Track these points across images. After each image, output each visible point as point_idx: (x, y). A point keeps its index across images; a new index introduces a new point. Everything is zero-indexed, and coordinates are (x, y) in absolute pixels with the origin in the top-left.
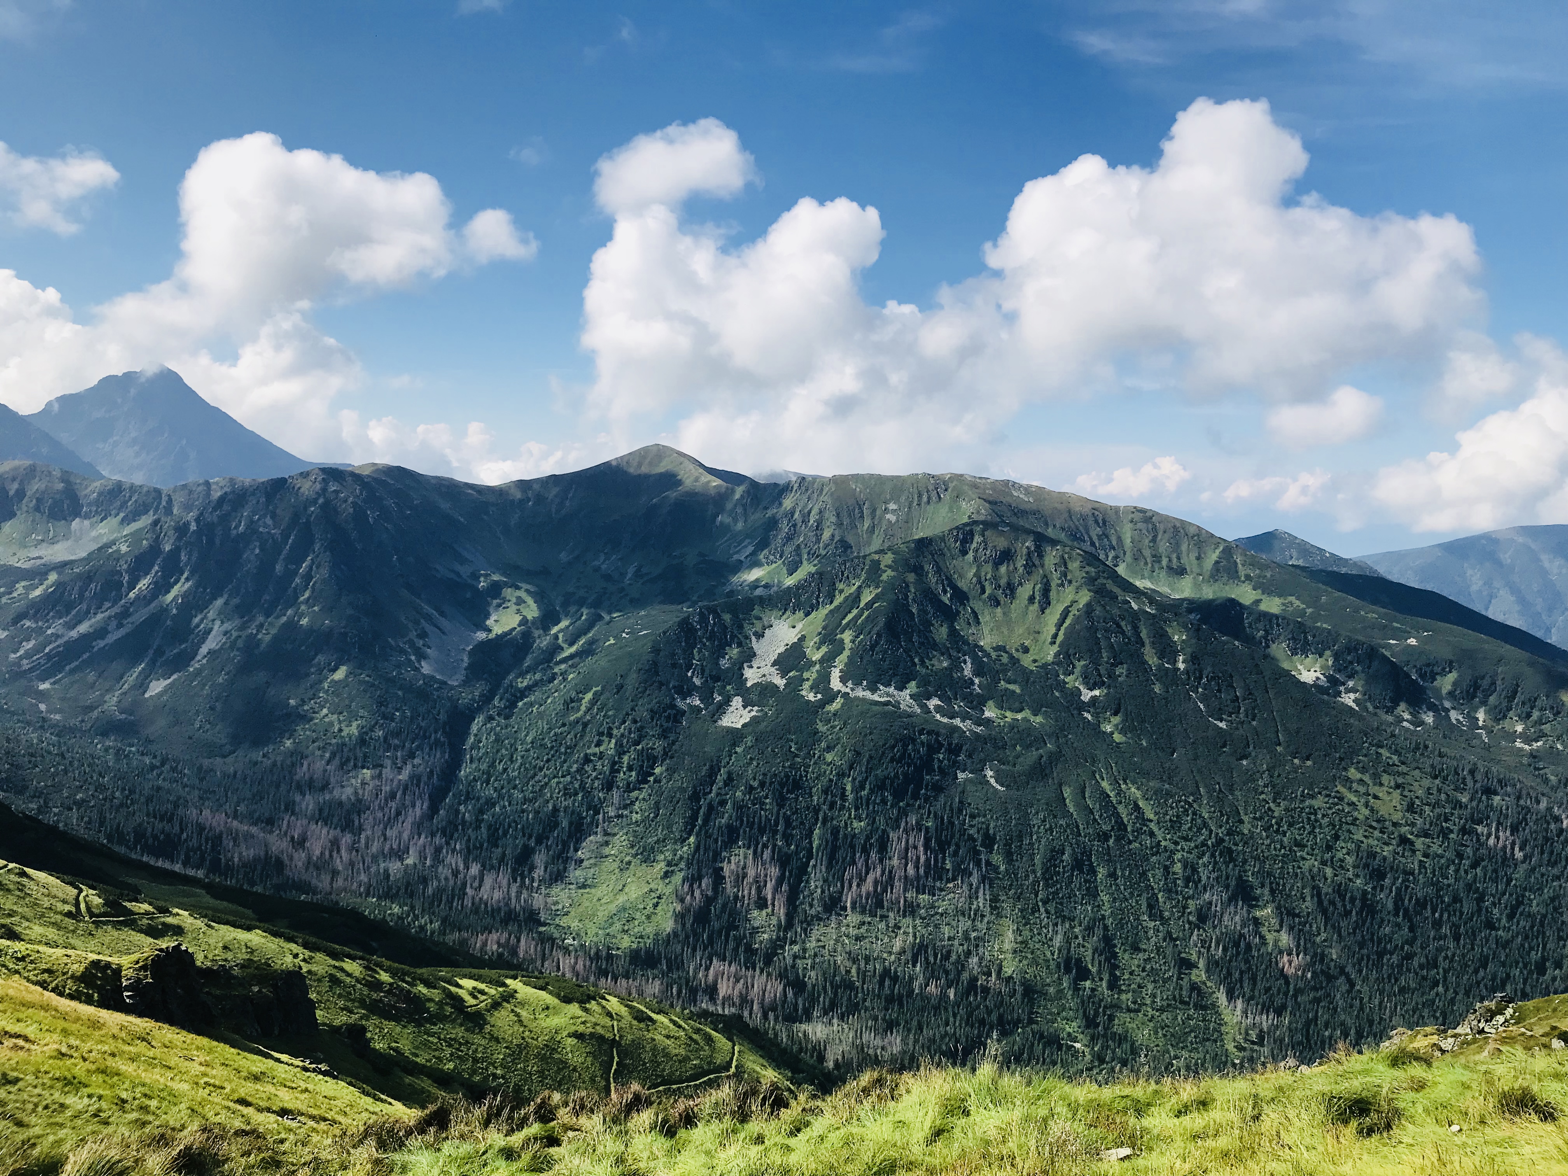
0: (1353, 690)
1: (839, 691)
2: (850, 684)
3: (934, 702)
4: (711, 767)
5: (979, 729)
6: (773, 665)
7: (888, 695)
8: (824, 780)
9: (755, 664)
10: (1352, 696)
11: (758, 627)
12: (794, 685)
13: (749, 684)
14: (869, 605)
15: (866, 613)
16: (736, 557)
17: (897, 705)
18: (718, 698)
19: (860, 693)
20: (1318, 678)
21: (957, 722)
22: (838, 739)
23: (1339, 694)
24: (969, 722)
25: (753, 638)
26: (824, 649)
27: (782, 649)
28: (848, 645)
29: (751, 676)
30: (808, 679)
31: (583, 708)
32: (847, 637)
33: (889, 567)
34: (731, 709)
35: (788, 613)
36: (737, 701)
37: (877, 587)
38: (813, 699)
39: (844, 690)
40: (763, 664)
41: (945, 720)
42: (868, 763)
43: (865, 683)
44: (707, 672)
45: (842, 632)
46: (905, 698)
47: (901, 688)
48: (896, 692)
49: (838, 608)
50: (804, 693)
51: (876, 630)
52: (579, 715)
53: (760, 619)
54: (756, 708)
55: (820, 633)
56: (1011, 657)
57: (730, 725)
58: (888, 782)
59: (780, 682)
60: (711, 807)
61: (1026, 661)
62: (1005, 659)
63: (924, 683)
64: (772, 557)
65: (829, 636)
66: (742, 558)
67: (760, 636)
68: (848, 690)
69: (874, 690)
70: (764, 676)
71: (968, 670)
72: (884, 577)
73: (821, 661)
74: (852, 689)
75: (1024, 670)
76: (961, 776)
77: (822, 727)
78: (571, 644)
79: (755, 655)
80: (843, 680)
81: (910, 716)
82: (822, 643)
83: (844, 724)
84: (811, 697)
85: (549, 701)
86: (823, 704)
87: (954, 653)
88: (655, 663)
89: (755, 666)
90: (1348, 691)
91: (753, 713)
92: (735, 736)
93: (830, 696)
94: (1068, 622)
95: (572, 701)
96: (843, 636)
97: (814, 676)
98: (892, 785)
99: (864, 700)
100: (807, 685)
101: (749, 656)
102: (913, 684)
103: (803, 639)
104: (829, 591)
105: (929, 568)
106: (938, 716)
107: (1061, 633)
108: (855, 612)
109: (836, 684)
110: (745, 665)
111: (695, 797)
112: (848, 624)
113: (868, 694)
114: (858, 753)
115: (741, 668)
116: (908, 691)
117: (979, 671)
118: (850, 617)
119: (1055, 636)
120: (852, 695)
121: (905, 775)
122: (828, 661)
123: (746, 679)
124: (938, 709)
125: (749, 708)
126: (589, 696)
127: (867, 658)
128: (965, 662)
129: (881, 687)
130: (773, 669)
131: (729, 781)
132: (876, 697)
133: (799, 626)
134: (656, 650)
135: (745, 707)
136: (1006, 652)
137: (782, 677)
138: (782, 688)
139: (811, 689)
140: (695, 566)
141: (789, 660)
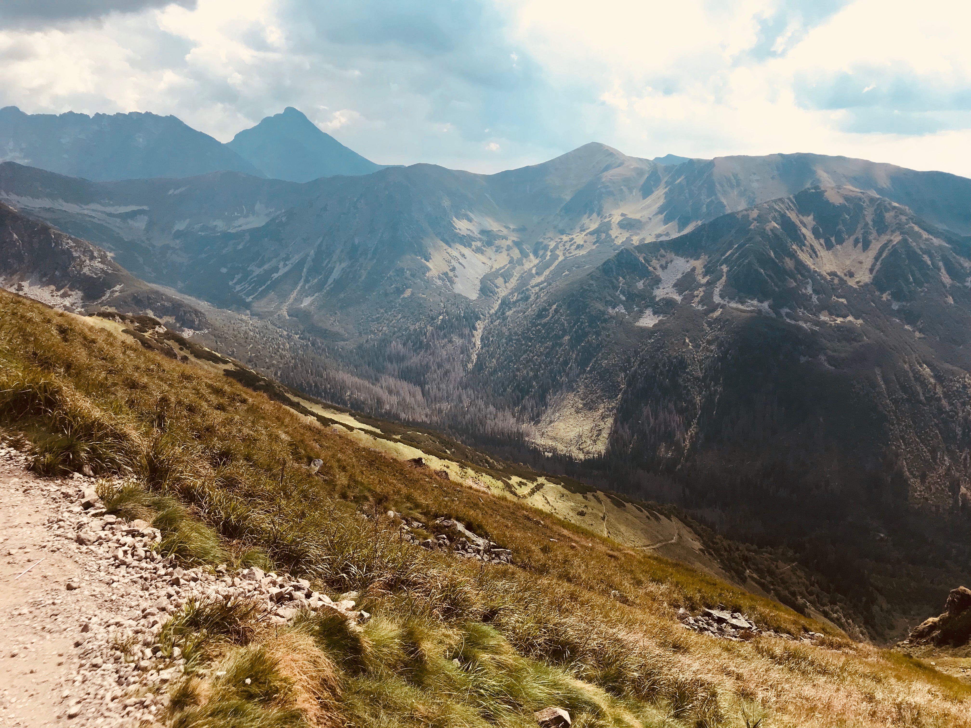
1: (719, 304)
2: (727, 299)
3: (785, 311)
4: (634, 352)
5: (817, 328)
6: (674, 287)
7: (753, 306)
11: (663, 262)
12: (688, 299)
13: (657, 299)
15: (737, 253)
16: (647, 216)
18: (637, 309)
19: (733, 305)
21: (801, 323)
22: (719, 335)
24: (808, 324)
25: (660, 270)
26: (709, 277)
27: (679, 276)
28: (725, 274)
29: (659, 294)
30: (697, 296)
31: (551, 315)
32: (725, 267)
33: (755, 219)
34: (645, 315)
36: (649, 311)
39: (722, 302)
40: (666, 286)
41: (793, 322)
43: (737, 298)
44: (629, 291)
45: (722, 264)
46: (765, 308)
48: (759, 304)
50: (695, 305)
53: (665, 256)
54: (662, 315)
55: (705, 267)
56: (841, 279)
57: (645, 325)
59: (678, 298)
61: (852, 283)
62: (836, 281)
63: (778, 298)
65: (712, 268)
67: (664, 268)
68: (725, 303)
69: (743, 303)
70: (667, 293)
71: (809, 288)
72: (752, 227)
73: (708, 283)
74: (728, 302)
75: (850, 288)
77: (707, 327)
78: (541, 275)
79: (661, 280)
80: (722, 296)
81: (769, 319)
82: (707, 272)
83: (723, 325)
84: (700, 308)
86: (707, 312)
87: (799, 277)
88: (596, 286)
89: (661, 287)
91: (659, 319)
92: (648, 332)
93: (713, 307)
94: (884, 255)
95: (544, 309)
96: (722, 267)
97: (702, 293)
99: (736, 309)
100: (697, 300)
101: (658, 281)
102: (770, 298)
103: (693, 270)
106: (788, 320)
107: (878, 264)
108: (731, 250)
109: (717, 299)
110: (654, 287)
111: (624, 369)
112: (725, 260)
113: (739, 306)
115: (651, 289)
116: (767, 303)
117: (817, 290)
118: (726, 255)
119: (874, 265)
120: (728, 306)
122: (711, 284)
123: (655, 296)
124: (788, 315)
125: (657, 315)
126: (554, 307)
128: (807, 284)
129: (748, 301)
132: (744, 307)
133: (692, 261)
135: (654, 314)
136: (837, 276)
137: (680, 295)
138: (679, 302)
139: (699, 302)
140: (619, 223)
141: (685, 283)
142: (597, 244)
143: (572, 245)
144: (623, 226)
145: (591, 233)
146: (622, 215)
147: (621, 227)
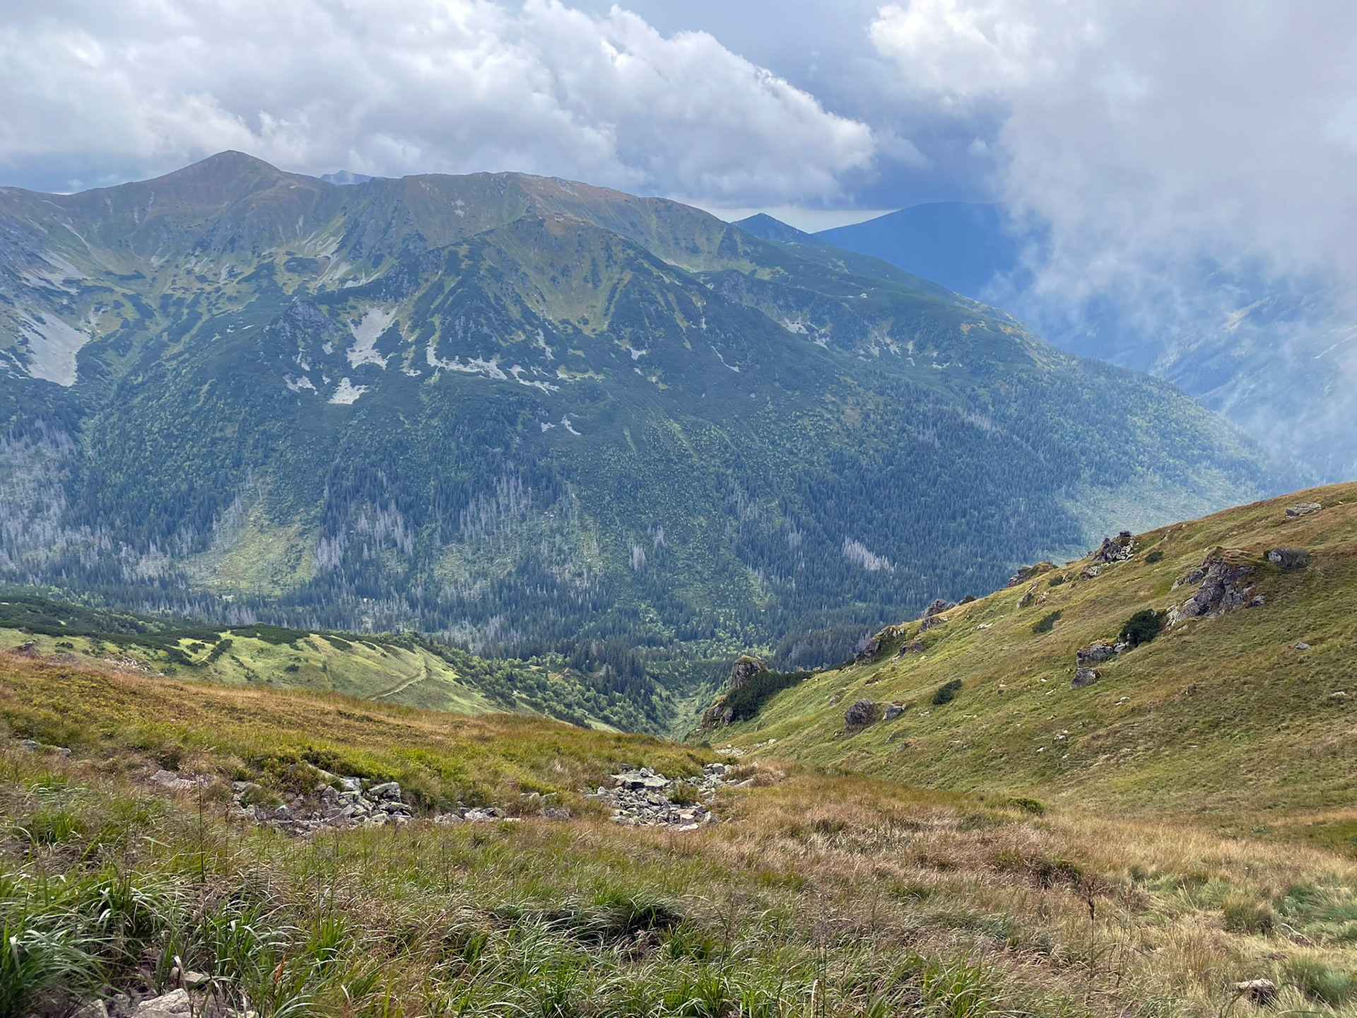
0: (824, 336)
1: (436, 367)
2: (444, 360)
3: (516, 370)
5: (554, 389)
6: (373, 348)
7: (478, 367)
9: (357, 348)
10: (824, 340)
11: (355, 316)
12: (395, 364)
13: (354, 366)
14: (452, 292)
15: (451, 299)
16: (323, 254)
17: (487, 374)
18: (328, 380)
20: (800, 329)
21: (537, 384)
22: (441, 406)
23: (814, 339)
24: (546, 384)
25: (352, 326)
26: (417, 332)
27: (380, 334)
28: (438, 326)
29: (356, 359)
30: (407, 359)
32: (437, 320)
33: (466, 256)
34: (340, 389)
35: (381, 301)
36: (345, 382)
37: (458, 275)
38: (413, 375)
39: (440, 365)
40: (364, 348)
41: (527, 383)
43: (457, 358)
44: (314, 358)
45: (432, 316)
46: (492, 368)
47: (487, 360)
48: (485, 364)
49: (425, 295)
50: (405, 370)
51: (461, 312)
52: (199, 405)
53: (356, 308)
54: (363, 386)
55: (412, 318)
56: (575, 328)
57: (341, 402)
59: (383, 363)
61: (587, 331)
62: (570, 331)
63: (506, 355)
64: (356, 252)
65: (421, 320)
66: (329, 256)
67: (357, 323)
68: (443, 365)
69: (465, 363)
70: (367, 358)
71: (541, 340)
72: (463, 266)
73: (417, 342)
74: (447, 364)
75: (586, 337)
76: (545, 427)
77: (424, 398)
79: (355, 340)
80: (438, 357)
81: (499, 381)
82: (414, 327)
83: (444, 394)
84: (412, 373)
85: (168, 394)
86: (421, 379)
87: (528, 328)
89: (357, 350)
90: (821, 336)
91: (362, 391)
92: (347, 411)
93: (429, 372)
94: (617, 296)
95: (191, 393)
96: (433, 319)
97: (412, 355)
99: (459, 372)
100: (406, 363)
101: (350, 342)
102: (498, 355)
103: (397, 324)
104: (415, 279)
106: (520, 381)
107: (612, 307)
108: (441, 298)
109: (432, 361)
110: (348, 350)
112: (436, 309)
113: (461, 367)
114: (459, 417)
115: (345, 353)
116: (493, 362)
117: (550, 341)
118: (437, 301)
119: (608, 309)
120: (447, 369)
122: (422, 342)
123: (351, 362)
124: (521, 375)
125: (357, 387)
126: (206, 387)
127: (456, 337)
128: (538, 334)
129: (471, 360)
130: (374, 352)
132: (468, 369)
133: (393, 312)
135: (353, 386)
136: (571, 324)
137: (383, 358)
138: (384, 367)
139: (410, 367)
140: (285, 264)
141: (387, 343)
142: (257, 295)
143: (219, 297)
144: (291, 270)
145: (247, 279)
146: (288, 253)
147: (289, 270)
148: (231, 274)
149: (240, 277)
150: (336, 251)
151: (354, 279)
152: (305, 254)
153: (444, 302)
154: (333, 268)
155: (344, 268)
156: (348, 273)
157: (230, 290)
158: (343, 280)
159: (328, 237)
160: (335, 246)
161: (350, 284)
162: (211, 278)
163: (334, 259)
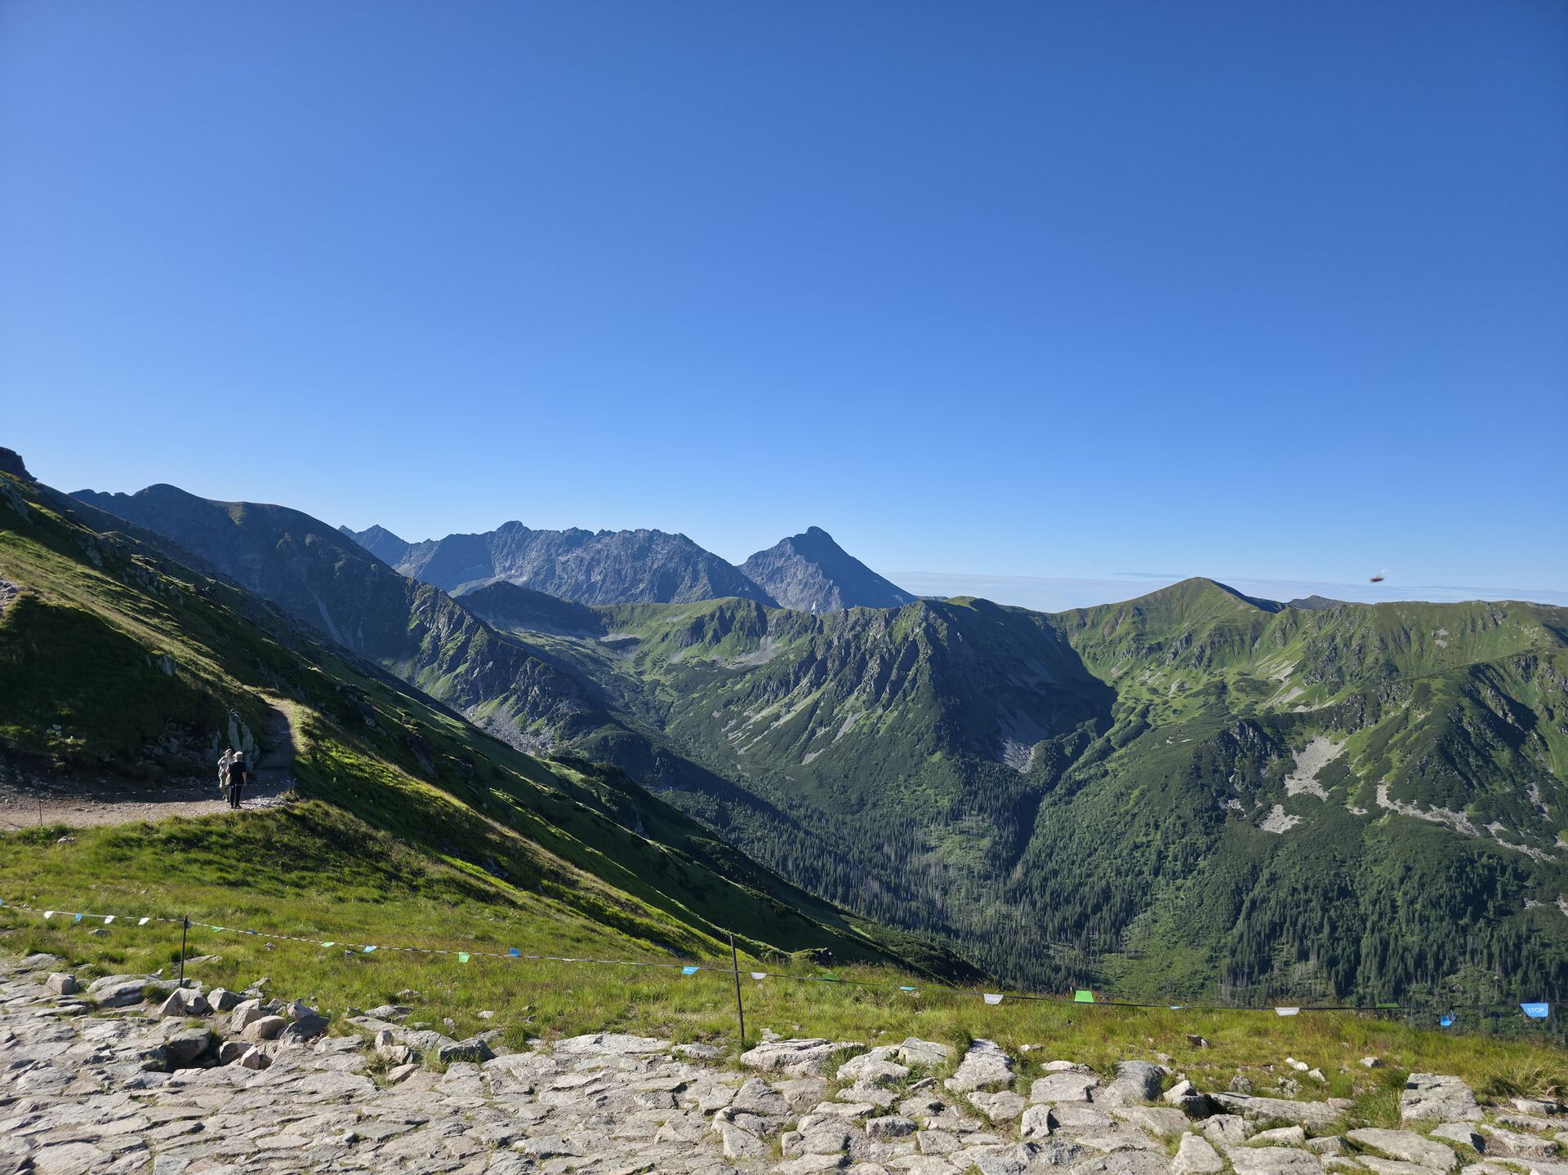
1: (1387, 808)
2: (1398, 802)
3: (1495, 827)
4: (1254, 867)
5: (1550, 859)
6: (1315, 778)
7: (1442, 816)
8: (1373, 892)
9: (1297, 775)
11: (1299, 740)
12: (1339, 801)
13: (1290, 794)
14: (1419, 727)
15: (1415, 736)
16: (1276, 677)
17: (1452, 827)
18: (1260, 805)
19: (1410, 811)
21: (1524, 848)
22: (1387, 854)
24: (1537, 850)
25: (1294, 751)
26: (1369, 766)
27: (1323, 764)
28: (1396, 763)
29: (1293, 787)
30: (1352, 795)
31: (1131, 802)
32: (1395, 756)
33: (1441, 691)
34: (1272, 816)
35: (1330, 730)
36: (1278, 809)
37: (1427, 709)
38: (1358, 814)
39: (1392, 807)
40: (1303, 776)
41: (1509, 846)
42: (1420, 879)
43: (1415, 802)
44: (1248, 779)
45: (1390, 751)
46: (1461, 821)
47: (1458, 808)
48: (1450, 814)
49: (1385, 728)
50: (1348, 807)
51: (1426, 751)
52: (1128, 808)
53: (1302, 734)
54: (1297, 817)
55: (1364, 751)
57: (1271, 830)
58: (1443, 902)
59: (1323, 795)
60: (1253, 902)
63: (1484, 807)
64: (1312, 678)
65: (1376, 754)
66: (1282, 679)
67: (1301, 750)
68: (1396, 808)
69: (1426, 810)
70: (1306, 787)
71: (1535, 796)
72: (1435, 700)
73: (1366, 778)
74: (1401, 807)
76: (1530, 904)
77: (1369, 842)
78: (1121, 746)
79: (1296, 767)
80: (1391, 797)
81: (1466, 838)
82: (1366, 760)
83: (1393, 840)
84: (1356, 811)
85: (1102, 793)
86: (1369, 819)
87: (1518, 779)
88: (1198, 768)
89: (1296, 777)
91: (1295, 822)
92: (1277, 841)
93: (1377, 812)
95: (1122, 795)
96: (1389, 755)
97: (1359, 791)
98: (1447, 904)
99: (1414, 819)
100: (1351, 800)
101: (1292, 767)
102: (1471, 806)
103: (1346, 755)
104: (1373, 712)
105: (1487, 694)
106: (1501, 842)
108: (1402, 732)
109: (1382, 800)
110: (1286, 776)
111: (1238, 891)
112: (1395, 744)
113: (1418, 813)
114: (1408, 869)
115: (1282, 779)
116: (1465, 814)
117: (1549, 798)
118: (1396, 737)
120: (1401, 813)
121: (1464, 895)
122: (1373, 779)
123: (1287, 789)
124: (1500, 834)
125: (1291, 816)
126: (1136, 793)
127: (1416, 778)
128: (1531, 789)
129: (1434, 808)
130: (1315, 782)
131: (1273, 879)
132: (1428, 817)
133: (1342, 743)
134: (1199, 757)
135: (1286, 815)
137: (1325, 790)
138: (1325, 800)
139: (1356, 804)
140: (1234, 684)
141: (1332, 774)
142: (1202, 711)
143: (1166, 709)
144: (1242, 690)
145: (1196, 695)
146: (1239, 674)
147: (1237, 690)
148: (1181, 688)
149: (1188, 693)
150: (1291, 675)
151: (1306, 705)
152: (1258, 676)
153: (1404, 739)
154: (1283, 692)
155: (1297, 693)
156: (1300, 698)
157: (1177, 704)
158: (1294, 705)
159: (1283, 661)
160: (1289, 670)
161: (1300, 709)
162: (1161, 690)
163: (1287, 683)
